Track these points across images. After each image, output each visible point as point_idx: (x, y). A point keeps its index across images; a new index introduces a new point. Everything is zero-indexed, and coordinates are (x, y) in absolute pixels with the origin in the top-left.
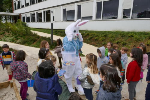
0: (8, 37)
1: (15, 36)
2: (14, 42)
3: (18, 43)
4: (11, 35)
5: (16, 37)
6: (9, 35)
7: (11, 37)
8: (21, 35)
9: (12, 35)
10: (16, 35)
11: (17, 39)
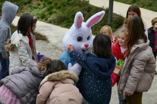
0: (35, 8)
1: (48, 7)
2: (44, 19)
3: (50, 22)
4: (42, 6)
5: (48, 10)
6: (39, 5)
7: (42, 9)
8: (58, 5)
9: (44, 4)
10: (50, 5)
11: (51, 14)
